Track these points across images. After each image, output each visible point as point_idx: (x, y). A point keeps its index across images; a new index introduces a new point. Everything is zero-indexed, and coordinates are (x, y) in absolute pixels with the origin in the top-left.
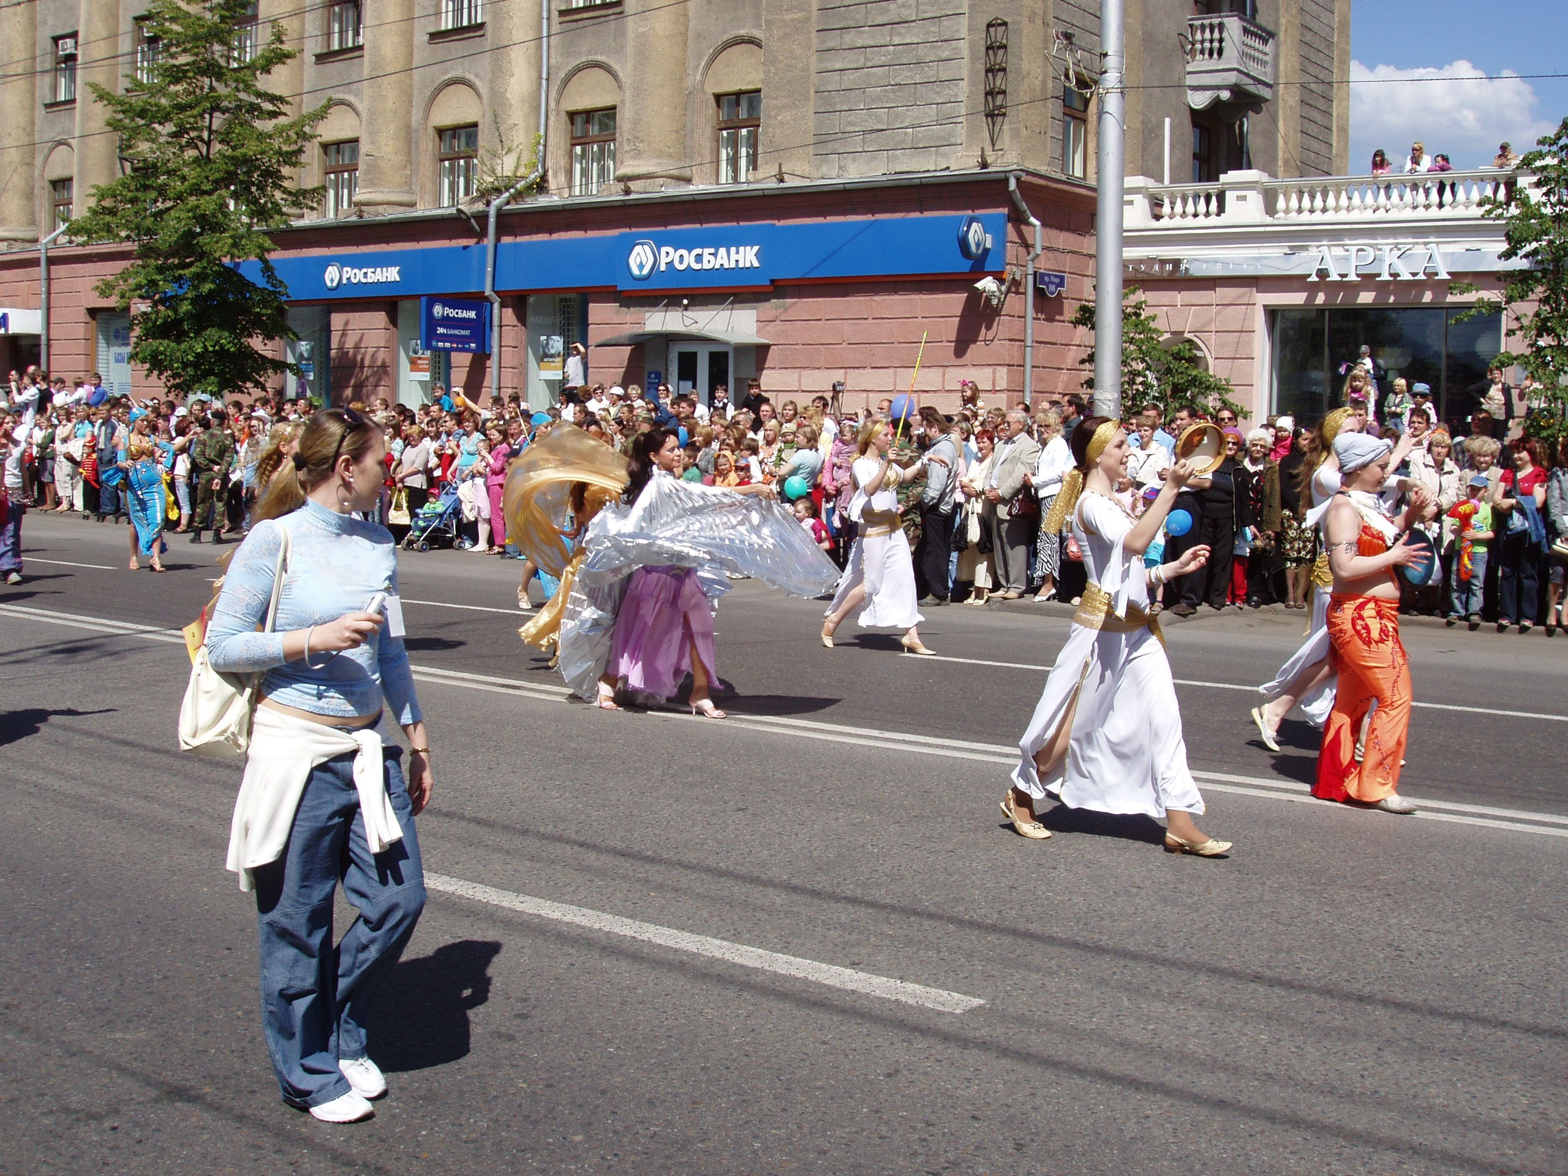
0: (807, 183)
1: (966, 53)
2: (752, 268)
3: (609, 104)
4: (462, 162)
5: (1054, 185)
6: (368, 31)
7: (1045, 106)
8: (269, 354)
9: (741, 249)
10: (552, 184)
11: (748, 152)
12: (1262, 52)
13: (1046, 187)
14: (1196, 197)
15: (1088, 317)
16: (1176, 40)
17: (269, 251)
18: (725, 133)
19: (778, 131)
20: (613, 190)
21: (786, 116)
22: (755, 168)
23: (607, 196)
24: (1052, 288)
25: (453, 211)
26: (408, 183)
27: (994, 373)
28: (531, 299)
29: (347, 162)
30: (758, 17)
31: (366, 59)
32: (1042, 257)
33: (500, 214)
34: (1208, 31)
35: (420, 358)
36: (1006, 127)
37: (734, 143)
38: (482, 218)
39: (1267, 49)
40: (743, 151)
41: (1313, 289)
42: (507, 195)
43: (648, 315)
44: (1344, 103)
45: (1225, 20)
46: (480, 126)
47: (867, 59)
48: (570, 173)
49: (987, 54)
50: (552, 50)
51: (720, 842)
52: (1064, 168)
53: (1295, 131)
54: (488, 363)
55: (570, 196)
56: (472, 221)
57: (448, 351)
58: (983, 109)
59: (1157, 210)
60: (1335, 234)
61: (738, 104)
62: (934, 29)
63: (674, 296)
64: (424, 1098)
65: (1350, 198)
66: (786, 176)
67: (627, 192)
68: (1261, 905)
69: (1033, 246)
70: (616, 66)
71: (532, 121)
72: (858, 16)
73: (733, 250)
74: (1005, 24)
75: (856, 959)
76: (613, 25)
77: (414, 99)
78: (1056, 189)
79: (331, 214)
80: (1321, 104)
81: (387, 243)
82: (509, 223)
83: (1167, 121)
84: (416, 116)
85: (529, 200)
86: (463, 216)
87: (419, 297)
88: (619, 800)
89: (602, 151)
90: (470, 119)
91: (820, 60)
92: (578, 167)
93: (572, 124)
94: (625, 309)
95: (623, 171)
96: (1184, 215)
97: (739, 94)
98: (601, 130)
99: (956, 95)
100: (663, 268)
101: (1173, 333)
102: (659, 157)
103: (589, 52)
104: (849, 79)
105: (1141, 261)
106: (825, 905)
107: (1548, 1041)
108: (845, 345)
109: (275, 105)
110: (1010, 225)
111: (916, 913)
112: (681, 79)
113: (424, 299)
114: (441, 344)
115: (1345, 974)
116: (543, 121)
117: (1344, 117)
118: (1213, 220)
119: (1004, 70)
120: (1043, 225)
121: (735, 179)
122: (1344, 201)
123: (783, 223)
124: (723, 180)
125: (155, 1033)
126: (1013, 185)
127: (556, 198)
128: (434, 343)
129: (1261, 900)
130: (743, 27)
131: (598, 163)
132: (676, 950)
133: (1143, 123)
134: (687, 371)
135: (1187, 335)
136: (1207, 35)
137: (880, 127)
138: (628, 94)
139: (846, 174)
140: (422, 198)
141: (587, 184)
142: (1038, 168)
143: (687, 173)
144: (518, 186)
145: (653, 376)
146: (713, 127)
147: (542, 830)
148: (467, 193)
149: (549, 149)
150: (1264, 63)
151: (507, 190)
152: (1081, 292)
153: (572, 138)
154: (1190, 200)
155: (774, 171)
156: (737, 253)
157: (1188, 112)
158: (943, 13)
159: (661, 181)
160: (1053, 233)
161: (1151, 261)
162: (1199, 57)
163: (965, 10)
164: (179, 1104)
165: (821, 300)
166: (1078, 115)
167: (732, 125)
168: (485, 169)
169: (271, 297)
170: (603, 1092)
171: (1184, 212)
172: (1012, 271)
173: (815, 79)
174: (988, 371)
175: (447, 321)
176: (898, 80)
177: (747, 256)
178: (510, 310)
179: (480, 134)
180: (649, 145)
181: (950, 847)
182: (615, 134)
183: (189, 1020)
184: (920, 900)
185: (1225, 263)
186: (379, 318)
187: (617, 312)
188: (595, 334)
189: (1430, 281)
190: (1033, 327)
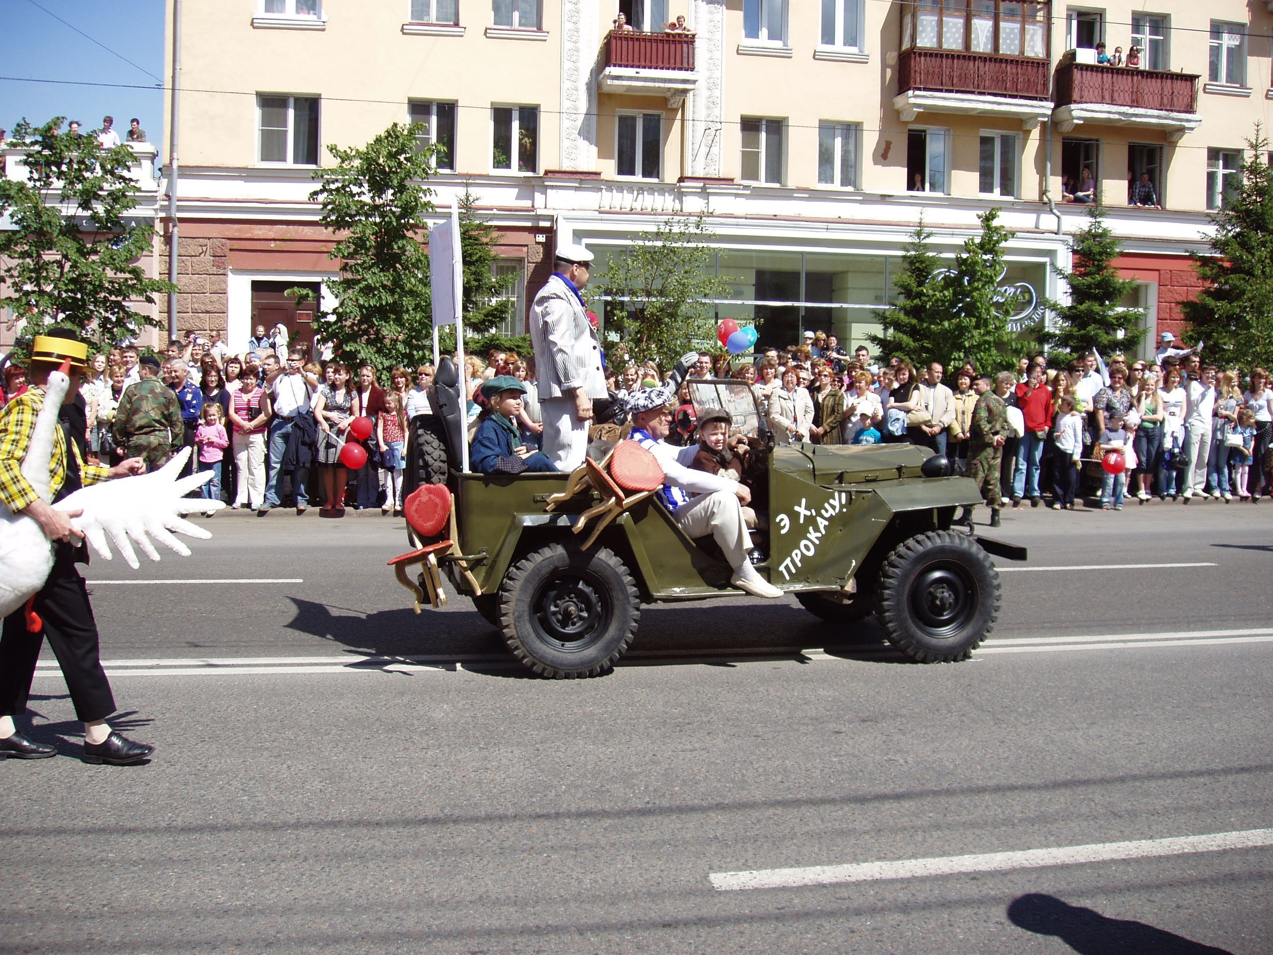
107: (53, 839)
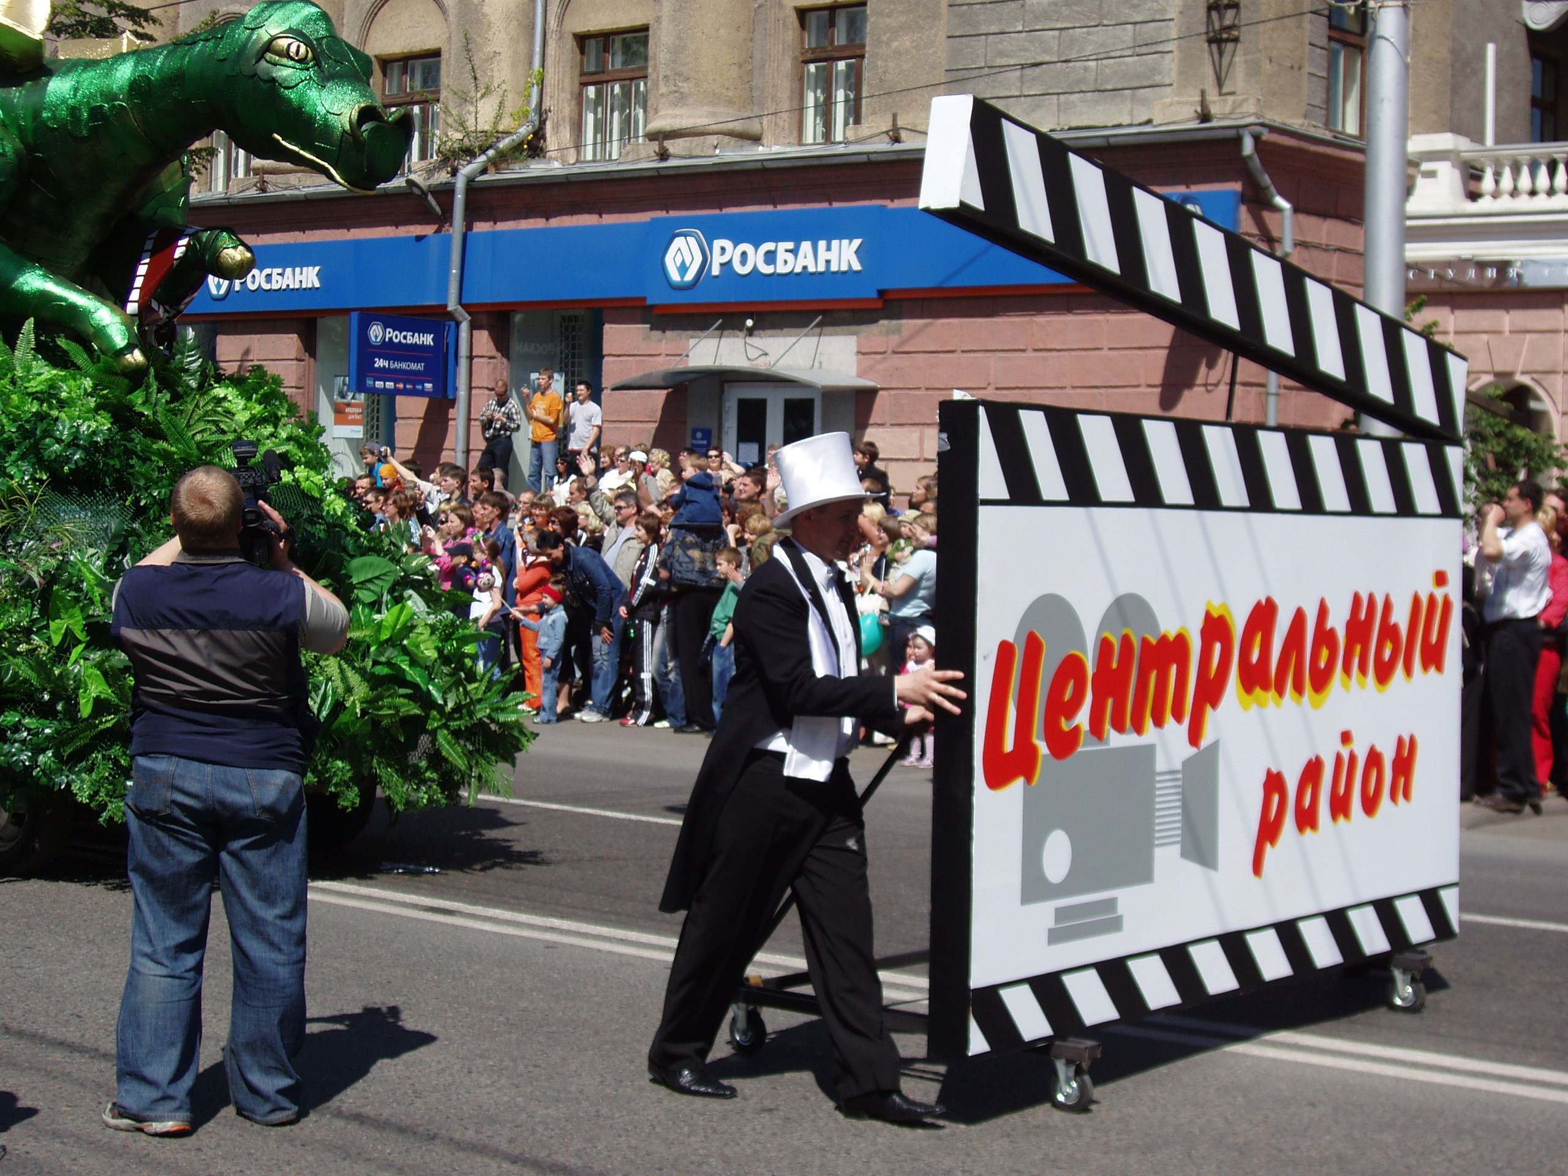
2: (850, 272)
3: (638, 22)
4: (417, 109)
5: (1314, 148)
7: (1300, 27)
9: (835, 243)
10: (551, 142)
11: (846, 96)
13: (1302, 150)
14: (1534, 166)
18: (812, 68)
19: (892, 64)
20: (643, 153)
21: (905, 42)
23: (633, 162)
25: (403, 182)
28: (518, 318)
32: (1294, 259)
33: (472, 187)
35: (349, 405)
36: (1239, 60)
37: (826, 83)
38: (445, 193)
40: (840, 95)
42: (483, 158)
43: (692, 342)
46: (445, 56)
48: (578, 127)
51: (727, 1161)
52: (1329, 122)
54: (452, 413)
55: (578, 161)
56: (430, 198)
57: (391, 395)
58: (1203, 29)
59: (1473, 186)
61: (832, 23)
63: (732, 314)
66: (903, 134)
67: (664, 155)
69: (1279, 241)
71: (522, 48)
73: (822, 244)
77: (347, 12)
78: (1316, 154)
79: (220, 187)
81: (303, 230)
82: (486, 201)
83: (1491, 49)
85: (516, 167)
86: (416, 191)
87: (346, 312)
88: (581, 1092)
89: (626, 93)
90: (430, 44)
92: (590, 117)
93: (582, 52)
94: (657, 334)
95: (660, 123)
96: (1514, 193)
97: (832, 9)
98: (625, 63)
99: (1163, 10)
100: (716, 271)
101: (1497, 376)
102: (712, 103)
105: (1448, 264)
108: (990, 390)
109: (135, 23)
110: (1243, 209)
113: (355, 316)
114: (379, 384)
116: (538, 49)
118: (1560, 202)
120: (1296, 210)
121: (828, 136)
123: (897, 204)
124: (809, 138)
126: (1248, 147)
128: (369, 382)
131: (621, 113)
133: (1452, 52)
134: (752, 428)
135: (1520, 378)
137: (1047, 59)
138: (667, 8)
141: (604, 143)
142: (1289, 121)
143: (754, 127)
144: (501, 145)
145: (699, 435)
146: (795, 58)
147: (457, 1136)
148: (423, 156)
149: (548, 90)
151: (483, 151)
153: (582, 74)
154: (1525, 170)
155: (886, 125)
156: (829, 249)
157: (1523, 36)
159: (713, 140)
160: (1311, 221)
161: (1462, 263)
165: (955, 321)
166: (1352, 39)
167: (824, 55)
168: (450, 120)
171: (1515, 188)
175: (389, 349)
177: (843, 255)
178: (485, 334)
179: (443, 66)
180: (697, 85)
182: (646, 68)
186: (288, 344)
187: (646, 338)
188: (612, 371)
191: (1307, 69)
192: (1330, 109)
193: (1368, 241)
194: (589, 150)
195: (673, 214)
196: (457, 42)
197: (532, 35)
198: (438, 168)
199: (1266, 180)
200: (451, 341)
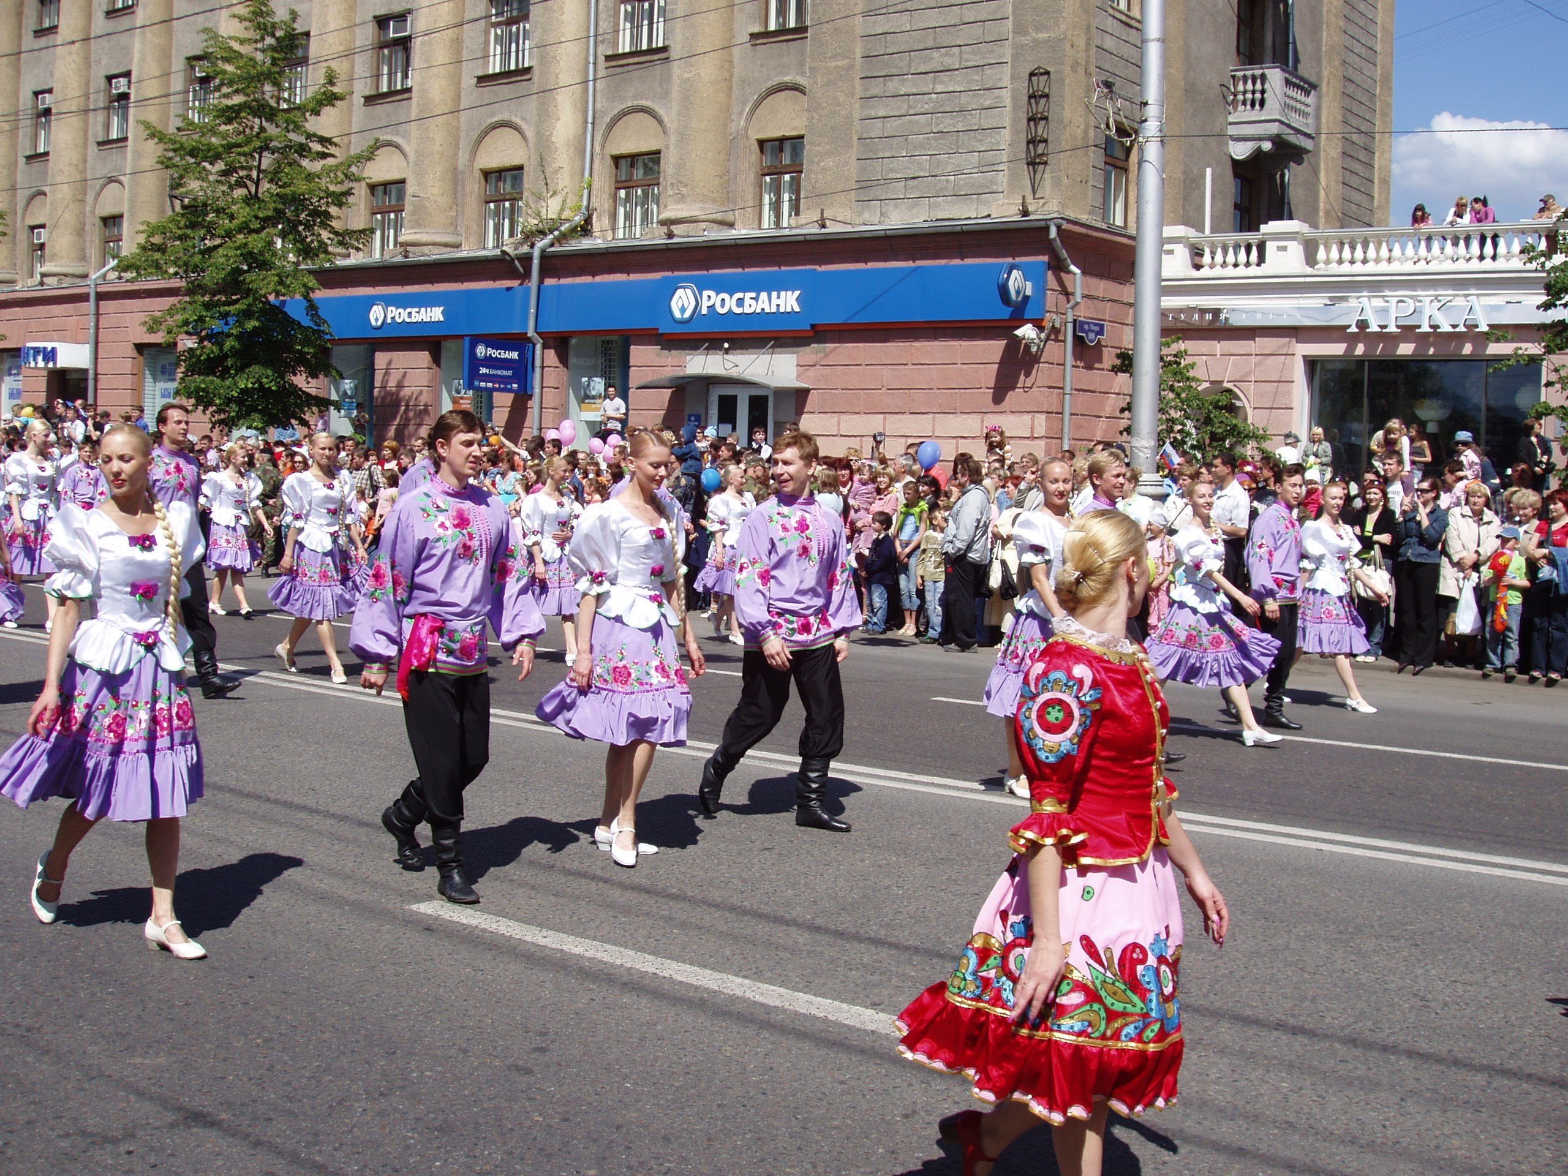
0: (849, 229)
1: (1008, 102)
2: (793, 312)
3: (654, 149)
4: (507, 204)
5: (1095, 234)
6: (416, 73)
8: (313, 392)
9: (783, 293)
10: (596, 225)
11: (790, 197)
12: (1303, 103)
13: (1088, 236)
14: (1237, 247)
15: (1126, 363)
16: (1217, 90)
17: (313, 290)
18: (768, 179)
19: (820, 177)
20: (657, 234)
21: (829, 162)
22: (797, 214)
23: (650, 239)
24: (1092, 336)
25: (498, 252)
26: (454, 224)
27: (1033, 420)
28: (574, 341)
29: (393, 202)
30: (802, 64)
31: (414, 101)
32: (1082, 305)
33: (544, 256)
34: (1250, 82)
35: (462, 398)
36: (1047, 176)
37: (777, 191)
38: (526, 259)
39: (1310, 100)
40: (786, 197)
41: (1353, 339)
42: (551, 237)
43: (689, 358)
44: (1386, 155)
45: (1267, 71)
46: (526, 169)
47: (909, 107)
48: (614, 216)
49: (1029, 103)
50: (598, 95)
51: (744, 881)
52: (1105, 217)
53: (1336, 181)
54: (530, 403)
55: (613, 239)
56: (516, 262)
57: (490, 391)
58: (1024, 156)
60: (1376, 285)
61: (781, 150)
62: (976, 78)
63: (715, 340)
64: (440, 1129)
65: (1390, 251)
66: (828, 222)
67: (670, 235)
68: (1286, 953)
69: (1073, 294)
70: (661, 112)
71: (577, 164)
72: (901, 64)
73: (774, 294)
74: (1047, 73)
75: (876, 999)
76: (658, 69)
77: (461, 141)
78: (1097, 238)
79: (377, 255)
80: (1362, 155)
81: (432, 283)
82: (553, 265)
83: (1209, 171)
84: (463, 158)
85: (573, 242)
86: (508, 258)
87: (462, 337)
89: (646, 195)
90: (517, 162)
91: (863, 107)
92: (622, 210)
93: (617, 168)
94: (666, 352)
95: (666, 215)
96: (1224, 264)
97: (782, 140)
98: (645, 174)
99: (998, 143)
100: (704, 311)
101: (1212, 382)
102: (702, 201)
103: (635, 97)
104: (892, 126)
105: (1181, 311)
106: (848, 946)
108: (884, 390)
109: (323, 146)
110: (1050, 272)
111: (939, 955)
112: (725, 125)
113: (467, 339)
114: (483, 384)
115: (1369, 1023)
116: (588, 165)
117: (1386, 170)
118: (1253, 270)
119: (1046, 118)
120: (1084, 273)
121: (778, 224)
122: (1384, 252)
123: (824, 268)
124: (765, 225)
125: (174, 1058)
126: (1053, 233)
127: (599, 241)
128: (476, 383)
129: (1287, 947)
130: (787, 74)
131: (642, 208)
132: (697, 988)
133: (1184, 173)
134: (727, 414)
135: (1226, 385)
136: (1249, 86)
137: (922, 174)
138: (673, 139)
139: (887, 221)
140: (467, 239)
141: (631, 227)
142: (1080, 217)
143: (730, 217)
144: (563, 229)
146: (757, 173)
147: (568, 866)
148: (511, 235)
149: (594, 192)
150: (1306, 115)
151: (551, 232)
152: (1120, 340)
153: (617, 182)
154: (1231, 251)
155: (816, 217)
156: (779, 297)
157: (1229, 163)
158: (986, 62)
159: (703, 225)
160: (1093, 281)
161: (1191, 310)
162: (1241, 108)
163: (1008, 59)
164: (195, 1130)
165: (861, 345)
166: (1120, 164)
167: (775, 171)
168: (530, 212)
169: (314, 336)
170: (619, 1127)
171: (1224, 261)
172: (1051, 319)
173: (857, 125)
174: (1027, 418)
175: (489, 362)
176: (941, 128)
177: (788, 301)
178: (552, 352)
179: (525, 176)
180: (692, 190)
181: (975, 890)
182: (659, 178)
183: (208, 1046)
184: (944, 943)
185: (1265, 313)
186: (423, 357)
187: (658, 355)
188: (636, 376)
189: (1471, 333)
190: (1073, 375)
191: (1091, 183)
192: (1105, 209)
193: (1137, 294)
194: (621, 231)
195: (676, 273)
196: (535, 159)
197: (584, 157)
198: (522, 244)
199: (1064, 254)
200: (530, 357)
